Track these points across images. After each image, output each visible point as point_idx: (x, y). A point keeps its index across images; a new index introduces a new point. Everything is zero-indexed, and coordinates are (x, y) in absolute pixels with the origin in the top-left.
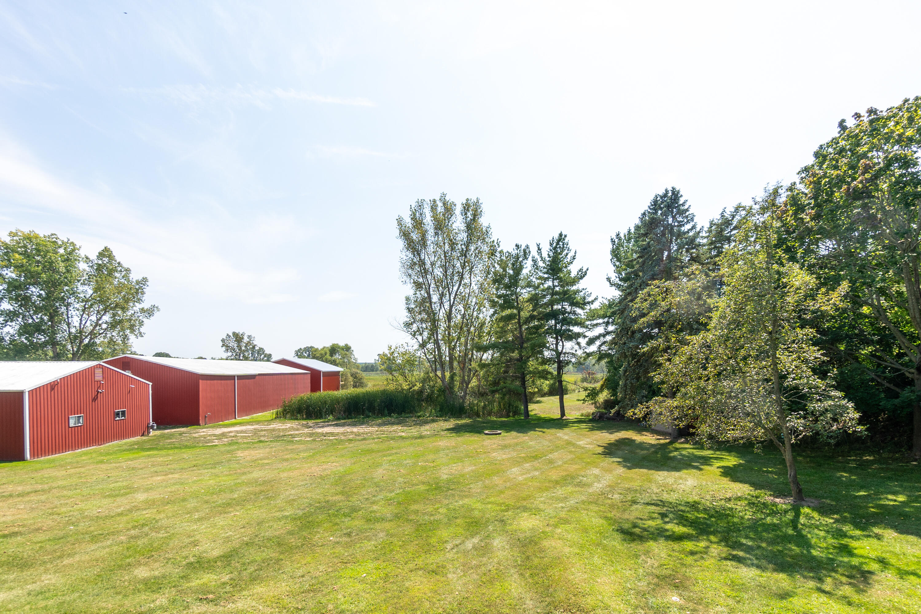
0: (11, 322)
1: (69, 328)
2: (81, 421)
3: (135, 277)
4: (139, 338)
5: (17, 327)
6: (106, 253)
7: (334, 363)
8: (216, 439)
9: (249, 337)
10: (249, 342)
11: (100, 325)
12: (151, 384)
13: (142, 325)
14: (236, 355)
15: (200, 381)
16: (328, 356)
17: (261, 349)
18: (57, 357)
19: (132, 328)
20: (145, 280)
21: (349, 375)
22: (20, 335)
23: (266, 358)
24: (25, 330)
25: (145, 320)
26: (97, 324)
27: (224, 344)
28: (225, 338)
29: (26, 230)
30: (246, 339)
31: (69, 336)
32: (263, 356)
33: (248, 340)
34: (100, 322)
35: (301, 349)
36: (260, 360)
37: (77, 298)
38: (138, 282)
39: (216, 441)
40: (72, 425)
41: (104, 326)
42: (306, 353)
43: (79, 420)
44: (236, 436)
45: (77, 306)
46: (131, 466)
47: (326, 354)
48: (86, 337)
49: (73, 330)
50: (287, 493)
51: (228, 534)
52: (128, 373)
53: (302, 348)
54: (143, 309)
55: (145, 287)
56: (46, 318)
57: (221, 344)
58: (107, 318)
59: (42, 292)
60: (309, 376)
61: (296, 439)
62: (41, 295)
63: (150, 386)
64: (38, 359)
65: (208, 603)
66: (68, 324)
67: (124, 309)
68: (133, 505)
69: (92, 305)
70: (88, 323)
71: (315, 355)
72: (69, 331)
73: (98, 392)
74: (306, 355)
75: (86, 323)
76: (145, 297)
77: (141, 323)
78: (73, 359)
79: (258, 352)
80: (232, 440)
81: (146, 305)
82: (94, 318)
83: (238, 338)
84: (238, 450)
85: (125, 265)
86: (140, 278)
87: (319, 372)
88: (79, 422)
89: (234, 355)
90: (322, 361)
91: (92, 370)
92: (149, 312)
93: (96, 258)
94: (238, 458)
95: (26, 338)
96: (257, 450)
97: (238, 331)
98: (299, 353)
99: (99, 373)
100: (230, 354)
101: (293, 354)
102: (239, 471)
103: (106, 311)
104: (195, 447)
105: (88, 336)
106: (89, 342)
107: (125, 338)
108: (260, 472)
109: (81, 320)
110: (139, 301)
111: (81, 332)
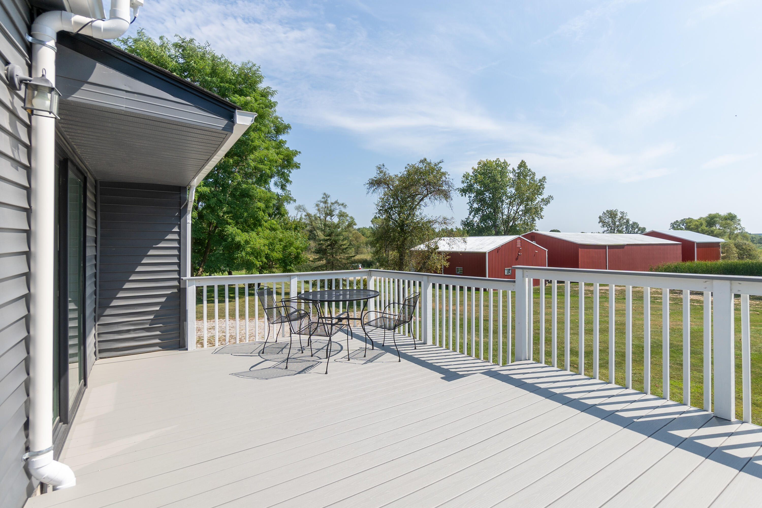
0: (477, 215)
1: (502, 215)
2: (510, 271)
3: (538, 177)
4: (540, 219)
5: (479, 217)
6: (522, 165)
7: (711, 234)
8: (590, 293)
9: (622, 213)
10: (622, 217)
11: (518, 213)
12: (547, 250)
13: (542, 210)
14: (611, 229)
15: (579, 249)
16: (704, 227)
17: (635, 223)
18: (498, 234)
19: (536, 213)
20: (544, 178)
21: (732, 246)
22: (481, 222)
23: (640, 232)
24: (483, 219)
25: (544, 207)
26: (517, 212)
27: (601, 220)
28: (601, 215)
29: (484, 160)
30: (619, 215)
31: (503, 221)
32: (637, 229)
33: (621, 216)
34: (518, 210)
35: (677, 221)
36: (634, 233)
37: (506, 196)
38: (540, 181)
39: (590, 294)
40: (506, 274)
41: (520, 213)
42: (683, 225)
43: (509, 271)
44: (606, 292)
45: (507, 201)
46: (536, 302)
47: (701, 224)
48: (511, 221)
49: (505, 217)
50: (638, 333)
51: (589, 344)
52: (534, 243)
53: (679, 220)
54: (543, 199)
55: (544, 183)
56: (492, 211)
57: (599, 220)
58: (522, 207)
59: (490, 195)
60: (680, 247)
61: (658, 301)
62: (490, 196)
63: (547, 252)
64: (489, 235)
65: (574, 368)
66: (502, 213)
67: (532, 200)
68: (537, 320)
69: (514, 200)
70: (512, 211)
71: (690, 226)
72: (503, 218)
73: (519, 254)
74: (683, 227)
75: (511, 212)
76: (545, 191)
77: (541, 209)
78: (505, 235)
79: (632, 227)
80: (602, 295)
81: (545, 196)
82: (515, 208)
83: (612, 214)
84: (605, 302)
85: (533, 171)
86: (541, 178)
87: (693, 243)
88: (509, 273)
89: (610, 229)
90: (698, 232)
91: (515, 241)
92: (547, 201)
93: (517, 168)
94: (604, 307)
95: (484, 224)
96: (620, 304)
97: (613, 208)
98: (675, 226)
99: (519, 241)
100: (606, 229)
101: (669, 226)
102: (604, 315)
103: (521, 203)
104: (575, 296)
105: (512, 220)
106: (513, 224)
107: (533, 220)
108: (619, 318)
109: (509, 210)
110: (541, 194)
111: (508, 219)
